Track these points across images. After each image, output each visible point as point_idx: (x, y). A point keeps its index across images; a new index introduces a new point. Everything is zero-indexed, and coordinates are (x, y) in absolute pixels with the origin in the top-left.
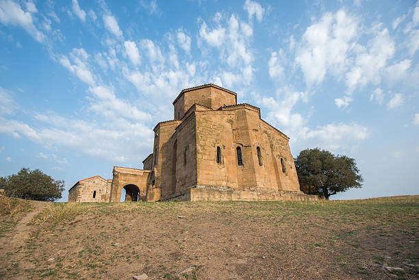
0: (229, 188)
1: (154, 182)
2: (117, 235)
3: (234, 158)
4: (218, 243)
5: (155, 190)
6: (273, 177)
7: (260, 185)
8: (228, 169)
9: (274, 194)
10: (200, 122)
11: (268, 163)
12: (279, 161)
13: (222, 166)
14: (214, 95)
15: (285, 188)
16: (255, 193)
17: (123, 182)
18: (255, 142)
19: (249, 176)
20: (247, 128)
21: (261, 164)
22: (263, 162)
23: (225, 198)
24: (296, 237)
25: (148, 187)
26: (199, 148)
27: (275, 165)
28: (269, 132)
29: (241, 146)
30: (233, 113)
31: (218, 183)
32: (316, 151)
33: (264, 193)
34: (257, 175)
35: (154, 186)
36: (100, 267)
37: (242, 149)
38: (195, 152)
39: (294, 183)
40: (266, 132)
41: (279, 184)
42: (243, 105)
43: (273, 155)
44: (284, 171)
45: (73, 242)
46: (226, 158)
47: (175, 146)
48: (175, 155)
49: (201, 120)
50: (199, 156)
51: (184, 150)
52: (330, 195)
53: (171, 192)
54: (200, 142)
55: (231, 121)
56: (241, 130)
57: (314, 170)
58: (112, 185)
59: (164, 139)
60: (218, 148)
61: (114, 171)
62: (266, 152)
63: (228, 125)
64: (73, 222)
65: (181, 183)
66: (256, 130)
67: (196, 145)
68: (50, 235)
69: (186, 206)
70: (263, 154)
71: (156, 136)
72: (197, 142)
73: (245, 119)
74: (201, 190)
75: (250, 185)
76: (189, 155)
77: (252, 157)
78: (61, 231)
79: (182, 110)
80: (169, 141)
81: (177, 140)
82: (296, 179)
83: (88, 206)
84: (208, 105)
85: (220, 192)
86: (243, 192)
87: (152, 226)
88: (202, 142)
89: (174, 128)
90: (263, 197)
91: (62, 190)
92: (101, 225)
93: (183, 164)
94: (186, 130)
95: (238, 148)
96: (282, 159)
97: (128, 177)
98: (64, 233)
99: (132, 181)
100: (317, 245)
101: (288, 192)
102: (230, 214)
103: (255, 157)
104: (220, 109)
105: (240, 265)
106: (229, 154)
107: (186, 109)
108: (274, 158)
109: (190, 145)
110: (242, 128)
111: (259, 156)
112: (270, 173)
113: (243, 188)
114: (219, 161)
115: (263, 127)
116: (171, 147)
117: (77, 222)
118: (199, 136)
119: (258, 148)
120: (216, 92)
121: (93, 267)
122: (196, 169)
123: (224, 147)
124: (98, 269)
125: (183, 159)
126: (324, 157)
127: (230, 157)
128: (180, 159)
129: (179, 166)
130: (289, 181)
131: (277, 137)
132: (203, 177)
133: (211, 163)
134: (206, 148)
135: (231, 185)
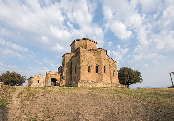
0: (92, 81)
1: (63, 77)
2: (54, 103)
3: (95, 70)
4: (92, 109)
5: (63, 81)
6: (109, 78)
7: (104, 81)
8: (92, 75)
9: (109, 84)
10: (82, 55)
11: (108, 72)
12: (112, 72)
13: (90, 73)
14: (88, 43)
15: (113, 82)
16: (102, 84)
17: (50, 77)
18: (103, 64)
19: (100, 77)
20: (101, 59)
21: (105, 73)
22: (106, 72)
23: (91, 86)
24: (118, 108)
25: (60, 79)
26: (81, 66)
27: (110, 73)
28: (109, 60)
29: (98, 66)
30: (96, 52)
31: (88, 80)
32: (126, 68)
33: (105, 84)
34: (103, 77)
35: (63, 79)
36: (52, 117)
37: (98, 67)
38: (80, 67)
39: (117, 80)
40: (108, 60)
41: (111, 80)
42: (100, 49)
43: (110, 69)
44: (113, 75)
45: (38, 106)
46: (92, 70)
47: (71, 64)
48: (71, 67)
49: (83, 55)
50: (81, 69)
51: (75, 66)
52: (129, 84)
53: (69, 82)
54: (82, 63)
55: (94, 55)
56: (98, 59)
57: (125, 75)
58: (46, 78)
59: (67, 61)
60: (89, 66)
61: (46, 73)
62: (108, 68)
63: (93, 57)
64: (36, 97)
65: (73, 79)
66: (104, 60)
67: (80, 65)
68: (28, 103)
69: (77, 91)
70: (106, 69)
71: (63, 59)
72: (81, 63)
73: (100, 55)
74: (82, 83)
75: (100, 81)
76: (77, 69)
77: (102, 70)
78: (32, 101)
79: (74, 48)
80: (69, 62)
81: (72, 62)
82: (118, 78)
83: (39, 89)
84: (85, 47)
85: (89, 83)
86: (97, 83)
87: (66, 99)
88: (83, 64)
89: (71, 57)
90: (105, 85)
91: (25, 79)
92: (47, 98)
93: (75, 71)
94: (76, 58)
95: (97, 66)
96: (113, 71)
97: (52, 75)
98: (33, 102)
99: (54, 77)
100: (125, 112)
101: (114, 83)
102: (94, 95)
103: (103, 70)
104: (90, 50)
105: (101, 119)
106: (93, 68)
107: (76, 48)
108: (110, 71)
109: (78, 65)
110: (99, 58)
111: (105, 69)
112: (108, 76)
113: (97, 82)
114: (89, 71)
115: (107, 58)
116: (70, 64)
117: (37, 97)
118: (81, 61)
119: (105, 67)
120: (89, 42)
121: (50, 117)
122: (80, 74)
123: (91, 66)
124: (52, 119)
125: (75, 70)
126: (129, 70)
127: (93, 70)
128: (74, 69)
129: (73, 72)
130: (115, 79)
131: (112, 62)
132: (83, 77)
133: (86, 72)
134: (84, 66)
135: (93, 80)
